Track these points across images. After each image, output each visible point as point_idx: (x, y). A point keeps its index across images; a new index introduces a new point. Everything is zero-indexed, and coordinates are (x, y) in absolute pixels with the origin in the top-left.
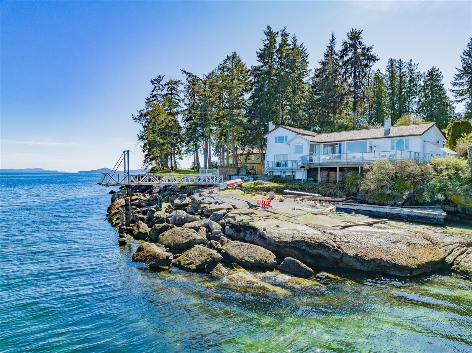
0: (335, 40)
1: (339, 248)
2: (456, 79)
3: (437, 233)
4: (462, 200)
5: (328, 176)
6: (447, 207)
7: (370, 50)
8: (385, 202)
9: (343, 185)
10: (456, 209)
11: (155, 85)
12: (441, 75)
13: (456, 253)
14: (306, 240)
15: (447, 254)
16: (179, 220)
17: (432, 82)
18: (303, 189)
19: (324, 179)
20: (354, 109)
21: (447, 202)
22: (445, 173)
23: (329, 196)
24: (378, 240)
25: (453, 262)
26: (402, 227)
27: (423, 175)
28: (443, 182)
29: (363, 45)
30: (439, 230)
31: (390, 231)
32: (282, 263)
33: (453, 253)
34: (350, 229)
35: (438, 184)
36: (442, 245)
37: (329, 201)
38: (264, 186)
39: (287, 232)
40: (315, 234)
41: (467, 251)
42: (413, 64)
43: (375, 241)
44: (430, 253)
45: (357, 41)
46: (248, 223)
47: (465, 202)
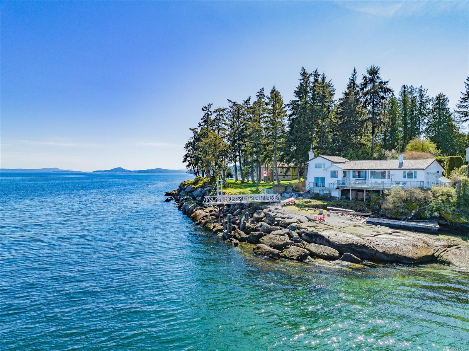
0: (357, 75)
1: (374, 248)
2: (461, 102)
3: (431, 239)
4: (450, 217)
5: (357, 195)
6: (441, 221)
7: (386, 84)
8: (400, 217)
9: (369, 203)
10: (446, 223)
11: (205, 111)
12: (447, 100)
13: (440, 251)
14: (355, 243)
15: (435, 251)
16: (267, 229)
17: (439, 106)
18: (340, 206)
19: (354, 197)
20: (373, 133)
21: (441, 218)
22: (440, 198)
23: (360, 212)
24: (396, 243)
25: (438, 256)
26: (410, 235)
27: (425, 199)
28: (438, 204)
29: (380, 79)
30: (433, 237)
31: (403, 238)
32: (343, 256)
33: (439, 251)
34: (379, 236)
35: (436, 206)
36: (433, 246)
37: (360, 215)
38: (313, 203)
39: (343, 239)
40: (359, 240)
41: (447, 250)
42: (423, 90)
43: (394, 244)
44: (425, 251)
45: (375, 76)
46: (317, 233)
47: (452, 218)
